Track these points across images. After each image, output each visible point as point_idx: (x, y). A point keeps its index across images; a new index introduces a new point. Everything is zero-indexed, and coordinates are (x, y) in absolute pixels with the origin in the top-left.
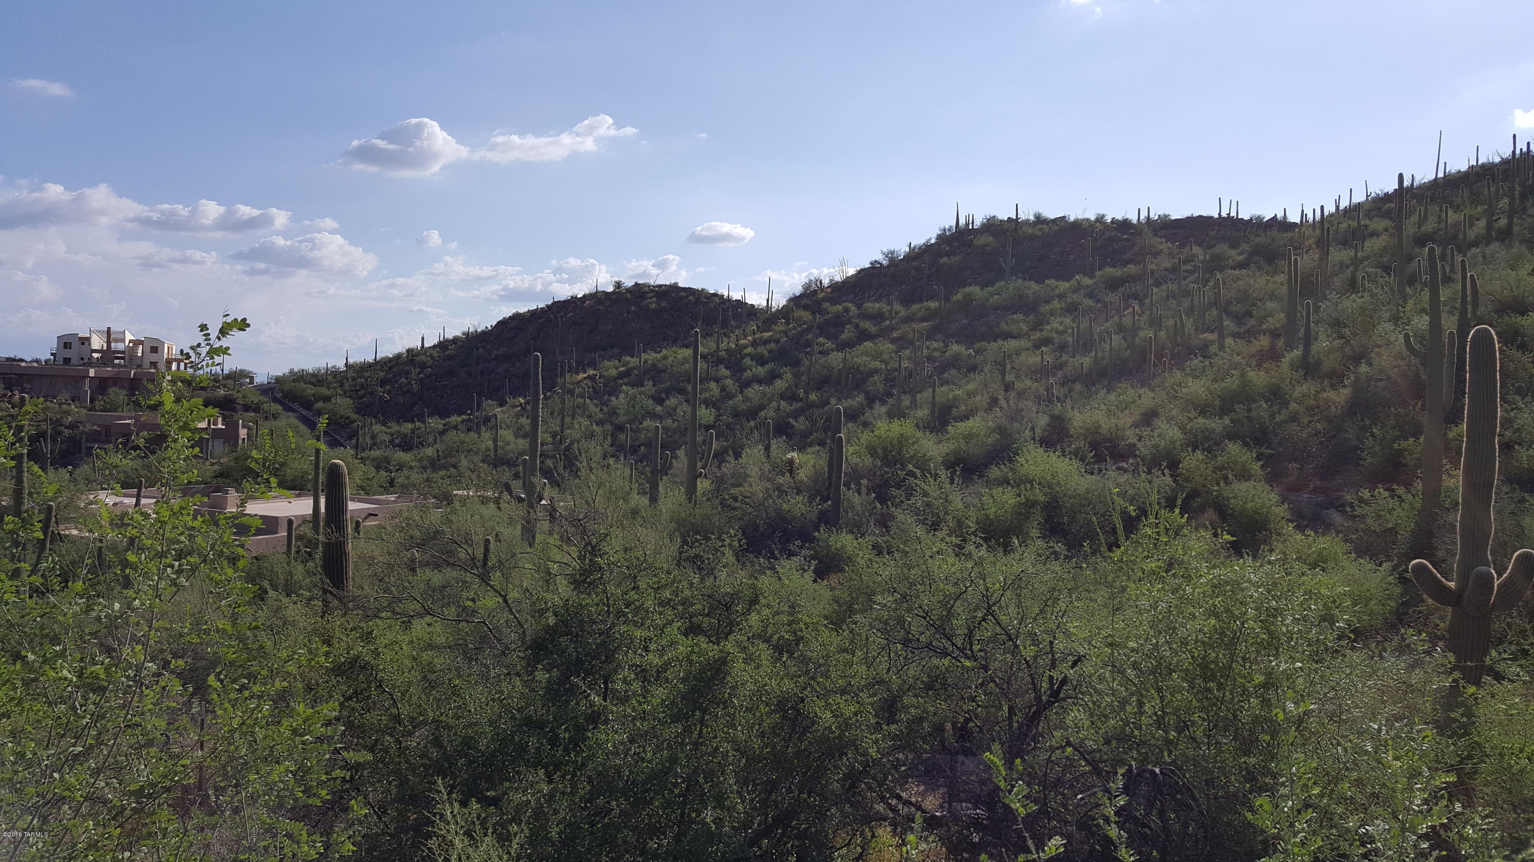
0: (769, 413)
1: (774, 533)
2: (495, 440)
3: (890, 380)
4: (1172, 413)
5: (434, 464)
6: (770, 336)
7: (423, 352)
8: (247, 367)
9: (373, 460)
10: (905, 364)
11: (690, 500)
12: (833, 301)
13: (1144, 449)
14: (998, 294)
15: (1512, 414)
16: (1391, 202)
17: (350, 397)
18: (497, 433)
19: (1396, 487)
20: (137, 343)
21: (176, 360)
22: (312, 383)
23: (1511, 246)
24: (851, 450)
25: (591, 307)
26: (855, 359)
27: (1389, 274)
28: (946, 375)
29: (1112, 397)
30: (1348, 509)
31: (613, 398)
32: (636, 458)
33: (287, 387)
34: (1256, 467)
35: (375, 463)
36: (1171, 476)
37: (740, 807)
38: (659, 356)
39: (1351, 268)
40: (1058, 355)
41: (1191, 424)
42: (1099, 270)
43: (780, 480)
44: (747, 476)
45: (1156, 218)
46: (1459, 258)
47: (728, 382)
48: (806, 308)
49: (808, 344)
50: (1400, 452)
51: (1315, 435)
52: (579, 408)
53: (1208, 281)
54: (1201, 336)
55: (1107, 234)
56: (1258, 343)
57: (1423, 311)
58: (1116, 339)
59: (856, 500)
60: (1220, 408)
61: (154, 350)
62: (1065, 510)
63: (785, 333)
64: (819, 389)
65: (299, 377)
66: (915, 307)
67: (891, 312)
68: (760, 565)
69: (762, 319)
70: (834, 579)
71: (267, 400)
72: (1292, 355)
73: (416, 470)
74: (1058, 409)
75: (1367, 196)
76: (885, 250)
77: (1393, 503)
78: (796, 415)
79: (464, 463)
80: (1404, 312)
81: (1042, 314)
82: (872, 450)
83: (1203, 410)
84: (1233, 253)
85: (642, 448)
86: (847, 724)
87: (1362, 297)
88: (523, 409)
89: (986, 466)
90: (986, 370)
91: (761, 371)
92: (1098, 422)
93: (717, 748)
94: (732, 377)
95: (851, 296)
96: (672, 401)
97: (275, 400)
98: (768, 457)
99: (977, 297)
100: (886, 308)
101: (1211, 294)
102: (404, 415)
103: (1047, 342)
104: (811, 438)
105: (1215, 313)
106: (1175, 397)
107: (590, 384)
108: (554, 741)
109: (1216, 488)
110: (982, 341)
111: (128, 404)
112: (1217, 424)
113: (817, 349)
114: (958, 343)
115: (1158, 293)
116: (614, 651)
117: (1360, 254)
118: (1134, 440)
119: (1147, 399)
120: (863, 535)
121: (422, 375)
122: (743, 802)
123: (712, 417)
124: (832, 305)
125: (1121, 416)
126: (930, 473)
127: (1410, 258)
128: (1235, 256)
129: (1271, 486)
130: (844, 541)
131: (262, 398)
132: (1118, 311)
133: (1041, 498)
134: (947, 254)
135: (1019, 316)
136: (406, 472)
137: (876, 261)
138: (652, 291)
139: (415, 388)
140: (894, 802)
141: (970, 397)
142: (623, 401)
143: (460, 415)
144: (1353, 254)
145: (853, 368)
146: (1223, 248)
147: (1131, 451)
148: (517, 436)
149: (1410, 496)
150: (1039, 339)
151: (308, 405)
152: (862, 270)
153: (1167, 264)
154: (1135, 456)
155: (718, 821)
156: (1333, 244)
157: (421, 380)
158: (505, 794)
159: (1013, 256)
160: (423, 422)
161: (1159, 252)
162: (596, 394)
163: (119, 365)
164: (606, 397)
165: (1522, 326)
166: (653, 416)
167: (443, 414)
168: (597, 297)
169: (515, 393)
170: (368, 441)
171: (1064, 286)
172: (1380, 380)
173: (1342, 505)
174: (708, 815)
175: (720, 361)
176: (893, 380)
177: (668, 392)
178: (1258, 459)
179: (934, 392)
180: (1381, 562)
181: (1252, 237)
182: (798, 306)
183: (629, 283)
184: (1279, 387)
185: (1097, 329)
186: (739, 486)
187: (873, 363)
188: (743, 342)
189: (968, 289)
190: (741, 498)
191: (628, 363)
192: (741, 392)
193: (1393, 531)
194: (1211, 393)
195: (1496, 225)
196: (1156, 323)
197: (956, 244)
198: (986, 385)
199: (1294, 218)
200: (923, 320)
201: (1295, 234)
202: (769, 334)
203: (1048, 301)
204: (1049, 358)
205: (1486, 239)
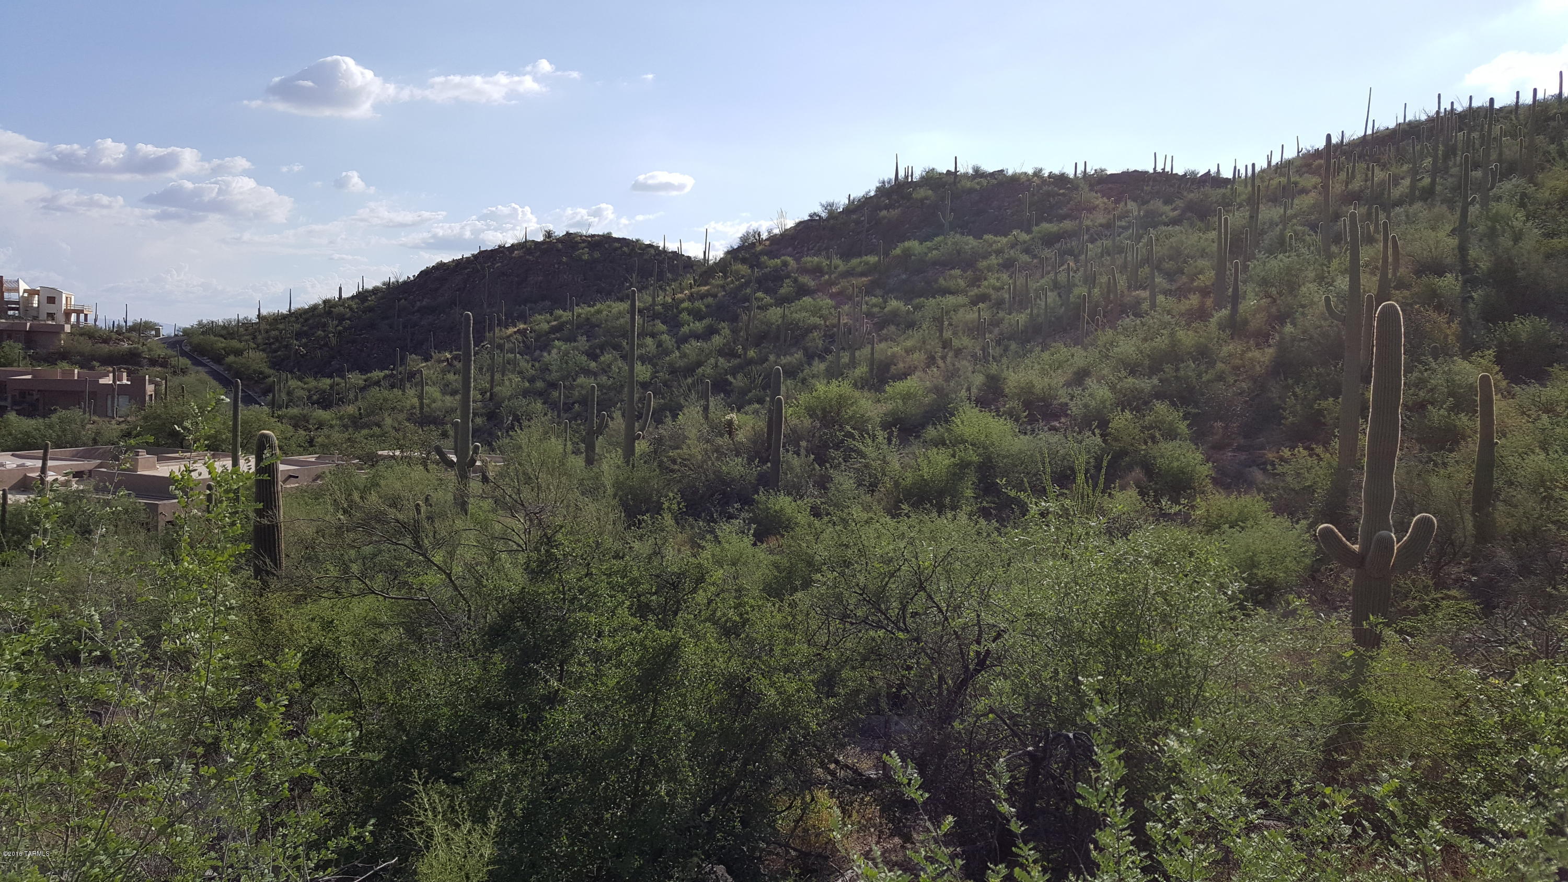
0: (707, 369)
1: (712, 495)
2: (421, 398)
3: (830, 337)
4: (1103, 372)
5: (356, 423)
6: (708, 290)
7: (341, 303)
8: (153, 319)
9: (291, 418)
10: (844, 320)
11: (627, 462)
12: (771, 254)
13: (1075, 408)
14: (936, 249)
15: (1426, 374)
16: (1321, 158)
17: (263, 350)
18: (422, 390)
19: (1314, 446)
20: (32, 292)
21: (74, 311)
22: (222, 336)
23: (1433, 206)
24: (790, 411)
25: (521, 257)
26: (794, 315)
27: (1316, 232)
28: (885, 331)
29: (1046, 355)
30: (1269, 467)
31: (545, 354)
32: (570, 416)
33: (196, 340)
34: (1183, 427)
35: (293, 422)
36: (1102, 435)
37: (691, 780)
38: (592, 310)
39: (1280, 226)
40: (995, 311)
41: (1121, 383)
42: (1036, 225)
43: (719, 441)
44: (686, 437)
45: (1093, 172)
46: (1382, 217)
47: (665, 337)
48: (744, 261)
49: (747, 299)
50: (1320, 412)
51: (1240, 394)
52: (509, 364)
53: (1141, 237)
54: (1134, 293)
55: (1045, 188)
56: (1187, 302)
57: (1345, 270)
58: (1052, 296)
59: (796, 462)
60: (1149, 367)
61: (51, 300)
62: (998, 470)
63: (723, 287)
64: (757, 345)
65: (209, 329)
66: (855, 261)
67: (829, 266)
68: (700, 528)
69: (699, 271)
70: (773, 542)
71: (175, 353)
72: (1220, 314)
73: (337, 428)
74: (994, 368)
75: (1299, 152)
76: (824, 203)
77: (1311, 461)
78: (734, 372)
79: (388, 421)
80: (1329, 272)
81: (980, 270)
82: (811, 412)
83: (1133, 369)
84: (1167, 208)
85: (576, 405)
86: (790, 701)
87: (1289, 257)
88: (450, 364)
89: (923, 426)
90: (924, 327)
91: (699, 326)
92: (1031, 382)
93: (670, 726)
94: (669, 332)
95: (790, 249)
96: (606, 357)
97: (184, 354)
98: (707, 418)
99: (916, 252)
100: (825, 263)
101: (1144, 251)
102: (321, 370)
103: (983, 298)
104: (750, 395)
105: (1147, 269)
106: (1107, 357)
107: (520, 338)
108: (512, 721)
109: (1144, 447)
110: (920, 297)
111: (24, 358)
112: (1146, 384)
113: (755, 304)
114: (896, 298)
115: (1093, 249)
116: (569, 637)
117: (1289, 212)
118: (1064, 400)
119: (1079, 357)
120: (801, 497)
121: (340, 328)
122: (693, 774)
123: (649, 374)
124: (770, 258)
125: (1054, 375)
126: (868, 434)
127: (1337, 217)
128: (1169, 212)
129: (1196, 444)
130: (783, 503)
131: (170, 352)
132: (1054, 267)
133: (975, 458)
134: (887, 207)
135: (957, 272)
136: (326, 431)
137: (815, 213)
138: (584, 241)
139: (334, 341)
140: (832, 766)
141: (908, 355)
142: (556, 357)
143: (382, 369)
144: (1282, 211)
145: (792, 323)
146: (1157, 205)
147: (1063, 411)
148: (444, 393)
149: (1328, 455)
150: (976, 295)
151: (218, 360)
152: (800, 223)
153: (1101, 219)
154: (1067, 415)
155: (671, 794)
156: (1264, 200)
157: (340, 332)
158: (469, 774)
159: (952, 210)
160: (343, 377)
161: (1094, 208)
162: (527, 350)
163: (13, 317)
164: (538, 352)
165: (1440, 287)
166: (587, 372)
167: (364, 370)
168: (526, 247)
169: (440, 347)
170: (284, 397)
171: (1001, 241)
172: (1303, 340)
173: (1265, 463)
174: (662, 788)
175: (655, 316)
176: (832, 336)
177: (602, 348)
178: (1185, 418)
179: (873, 349)
180: (1299, 520)
181: (1185, 194)
182: (736, 259)
183: (560, 232)
184: (1206, 346)
185: (1033, 285)
186: (677, 448)
187: (812, 318)
188: (679, 295)
189: (907, 244)
190: (679, 460)
191: (560, 317)
192: (678, 348)
193: (1311, 490)
194: (1141, 352)
195: (1420, 185)
196: (1090, 280)
197: (895, 197)
198: (924, 342)
199: (1227, 173)
200: (863, 274)
201: (1227, 191)
202: (706, 288)
203: (985, 256)
204: (986, 315)
205: (1409, 199)
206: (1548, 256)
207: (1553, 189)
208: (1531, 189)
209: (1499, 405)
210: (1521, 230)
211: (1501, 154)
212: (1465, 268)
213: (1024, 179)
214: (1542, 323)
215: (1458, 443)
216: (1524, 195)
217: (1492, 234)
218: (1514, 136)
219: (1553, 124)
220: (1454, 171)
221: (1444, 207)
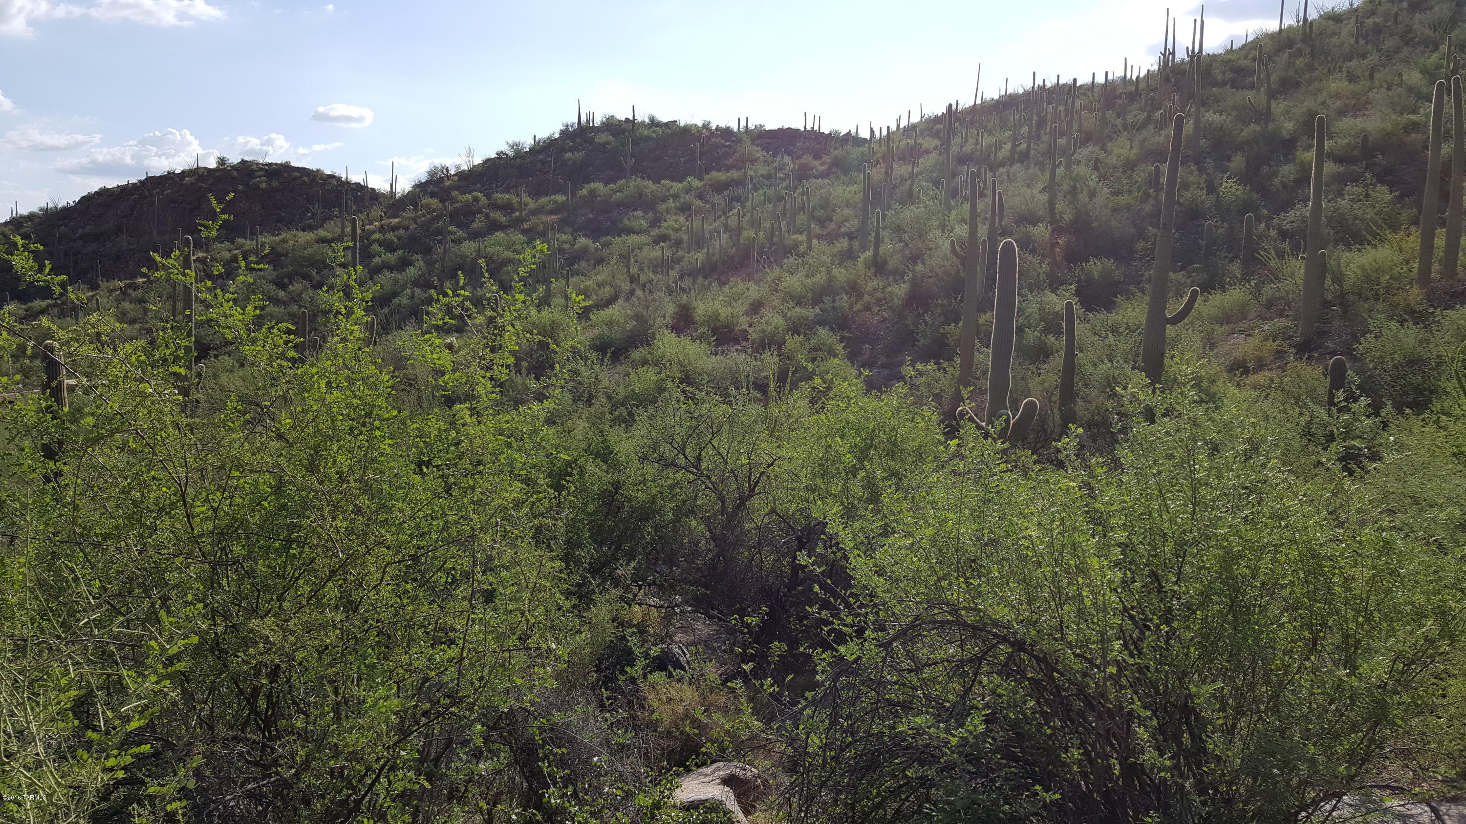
4: (775, 303)
6: (398, 223)
12: (462, 189)
13: (754, 334)
14: (620, 191)
16: (941, 123)
19: (942, 362)
23: (1028, 168)
25: (192, 184)
26: (488, 249)
27: (938, 188)
28: (576, 266)
29: (726, 289)
34: (839, 348)
36: (779, 355)
38: (277, 239)
39: (909, 182)
40: (676, 250)
41: (790, 313)
42: (707, 173)
45: (753, 127)
46: (990, 176)
48: (433, 195)
49: (439, 232)
50: (944, 335)
51: (883, 321)
53: (796, 188)
54: (793, 237)
55: (713, 140)
56: (838, 245)
57: (963, 221)
58: (724, 237)
60: (812, 299)
63: (414, 220)
64: (453, 277)
66: (544, 200)
67: (520, 203)
69: (387, 204)
72: (865, 255)
74: (684, 299)
75: (922, 117)
76: (510, 142)
77: (939, 374)
78: (431, 302)
80: (949, 221)
81: (660, 212)
83: (799, 300)
84: (816, 163)
87: (918, 208)
89: (629, 349)
90: (612, 263)
91: (391, 258)
92: (717, 311)
95: (479, 185)
96: (296, 287)
99: (601, 193)
100: (515, 200)
101: (799, 200)
103: (664, 238)
105: (803, 216)
106: (776, 290)
110: (607, 235)
112: (810, 313)
113: (448, 237)
114: (585, 236)
115: (757, 197)
117: (916, 170)
118: (745, 327)
119: (754, 291)
124: (460, 194)
125: (735, 305)
127: (954, 175)
128: (819, 166)
129: (851, 362)
132: (724, 212)
134: (571, 150)
135: (639, 213)
137: (502, 152)
138: (261, 169)
141: (600, 288)
142: (241, 285)
144: (910, 169)
145: (486, 257)
146: (807, 159)
147: (744, 335)
149: (951, 368)
150: (658, 235)
152: (488, 161)
153: (763, 171)
154: (747, 340)
156: (896, 159)
159: (632, 156)
161: (756, 160)
166: (276, 301)
168: (198, 175)
169: (109, 275)
171: (677, 186)
172: (931, 277)
177: (291, 277)
178: (841, 341)
179: (567, 282)
181: (831, 150)
182: (425, 192)
183: (234, 159)
184: (855, 282)
185: (708, 228)
187: (505, 253)
188: (367, 227)
189: (592, 185)
191: (242, 246)
194: (804, 286)
195: (1018, 149)
196: (756, 224)
197: (578, 140)
198: (613, 277)
199: (865, 134)
200: (552, 212)
201: (865, 149)
202: (397, 220)
203: (664, 200)
204: (668, 253)
205: (1010, 160)
206: (1115, 210)
207: (1119, 156)
208: (1103, 155)
209: (1079, 328)
210: (1095, 189)
211: (1080, 125)
212: (1053, 219)
213: (694, 130)
214: (1110, 263)
215: (1047, 357)
216: (1097, 160)
217: (1073, 192)
218: (1090, 111)
219: (1120, 102)
220: (1045, 138)
221: (1037, 169)
